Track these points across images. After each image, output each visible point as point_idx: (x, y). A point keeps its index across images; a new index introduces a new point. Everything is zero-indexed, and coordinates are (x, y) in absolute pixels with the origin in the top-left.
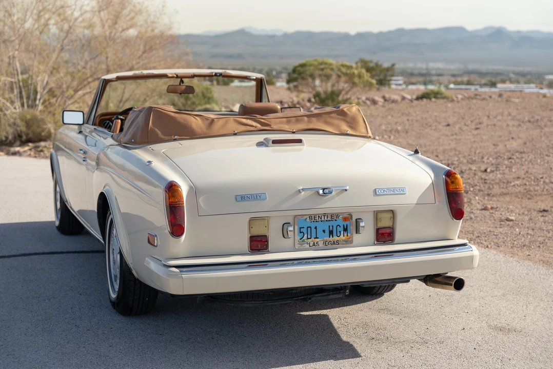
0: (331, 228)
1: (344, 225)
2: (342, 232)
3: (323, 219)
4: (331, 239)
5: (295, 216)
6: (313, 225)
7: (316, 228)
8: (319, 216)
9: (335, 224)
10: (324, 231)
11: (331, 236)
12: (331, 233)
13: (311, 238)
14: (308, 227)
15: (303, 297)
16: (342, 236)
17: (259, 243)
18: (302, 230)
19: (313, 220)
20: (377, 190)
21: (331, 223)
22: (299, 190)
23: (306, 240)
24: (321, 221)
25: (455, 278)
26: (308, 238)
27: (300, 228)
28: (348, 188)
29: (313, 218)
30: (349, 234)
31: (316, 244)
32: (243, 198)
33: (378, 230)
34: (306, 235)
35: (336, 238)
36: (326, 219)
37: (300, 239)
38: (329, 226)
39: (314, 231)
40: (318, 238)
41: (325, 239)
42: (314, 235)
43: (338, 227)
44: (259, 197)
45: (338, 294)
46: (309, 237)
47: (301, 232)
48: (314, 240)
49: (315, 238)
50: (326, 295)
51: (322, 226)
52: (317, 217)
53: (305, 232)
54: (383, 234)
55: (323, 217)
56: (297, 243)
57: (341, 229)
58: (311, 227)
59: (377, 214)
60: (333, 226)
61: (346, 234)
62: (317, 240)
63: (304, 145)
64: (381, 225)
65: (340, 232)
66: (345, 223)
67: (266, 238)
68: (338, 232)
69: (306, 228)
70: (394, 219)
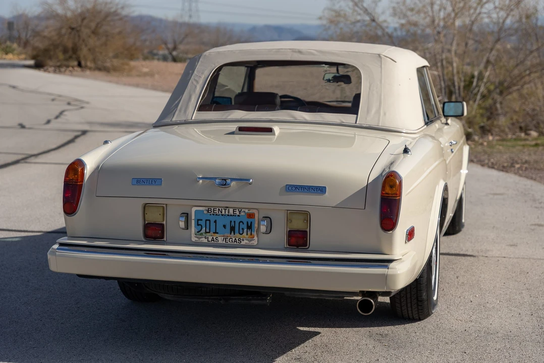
0: (233, 223)
1: (247, 222)
2: (245, 230)
3: (223, 213)
4: (232, 236)
5: (192, 207)
6: (212, 219)
7: (215, 222)
8: (219, 209)
9: (237, 220)
10: (224, 226)
11: (232, 233)
12: (232, 229)
13: (209, 232)
14: (206, 220)
16: (245, 234)
17: (153, 231)
18: (200, 222)
19: (212, 213)
20: (288, 186)
21: (233, 219)
22: (197, 178)
23: (204, 234)
24: (222, 215)
26: (206, 232)
27: (198, 220)
29: (212, 210)
30: (253, 233)
31: (215, 240)
32: (139, 181)
33: (290, 232)
34: (204, 229)
35: (238, 236)
36: (227, 213)
37: (198, 232)
38: (231, 222)
39: (213, 225)
40: (218, 233)
41: (226, 235)
42: (213, 229)
43: (241, 223)
44: (154, 182)
47: (198, 225)
48: (213, 234)
49: (214, 233)
51: (221, 221)
52: (217, 210)
53: (203, 225)
55: (223, 211)
56: (194, 235)
57: (245, 226)
58: (209, 220)
60: (235, 222)
61: (249, 233)
62: (217, 235)
65: (243, 229)
66: (250, 220)
67: (161, 226)
68: (241, 229)
69: (204, 221)
70: (308, 221)
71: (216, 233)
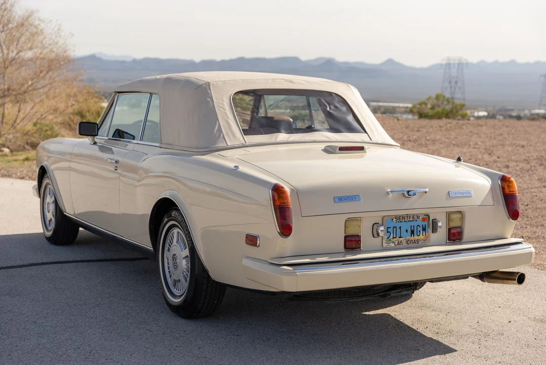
0: (412, 227)
1: (423, 225)
2: (421, 232)
3: (406, 220)
4: (412, 238)
5: (383, 217)
6: (398, 225)
7: (400, 228)
9: (415, 224)
10: (407, 231)
11: (412, 236)
12: (412, 232)
13: (396, 238)
14: (394, 227)
15: (382, 294)
16: (421, 235)
17: (352, 243)
18: (389, 230)
19: (398, 220)
20: (450, 192)
21: (412, 224)
22: (388, 192)
23: (392, 240)
25: (518, 273)
26: (394, 238)
27: (388, 228)
28: (427, 190)
29: (398, 218)
30: (427, 234)
31: (400, 243)
32: (341, 199)
33: (450, 230)
34: (392, 235)
35: (416, 237)
36: (408, 219)
37: (387, 238)
39: (398, 230)
41: (408, 238)
42: (398, 235)
43: (418, 227)
44: (354, 199)
45: (409, 290)
46: (395, 236)
47: (388, 232)
48: (398, 239)
49: (399, 237)
50: (399, 292)
51: (406, 226)
52: (402, 217)
53: (392, 232)
54: (454, 234)
55: (406, 218)
56: (384, 241)
57: (420, 229)
58: (396, 227)
59: (449, 214)
60: (414, 226)
61: (424, 234)
62: (401, 239)
63: (366, 152)
64: (452, 225)
65: (420, 231)
66: (424, 223)
67: (359, 236)
68: (418, 232)
69: (392, 228)
70: (462, 219)
71: (401, 237)
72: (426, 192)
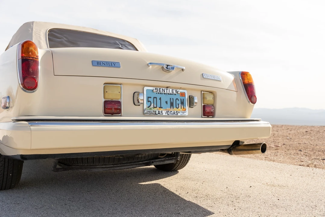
0: (172, 100)
1: (181, 99)
2: (180, 105)
3: (166, 92)
4: (172, 110)
5: (144, 87)
6: (158, 96)
7: (160, 99)
8: (163, 89)
9: (175, 97)
10: (166, 102)
11: (172, 108)
12: (172, 104)
13: (156, 107)
14: (154, 98)
15: (146, 162)
16: (180, 108)
18: (150, 99)
19: (158, 92)
20: (204, 74)
21: (172, 96)
22: (148, 64)
23: (152, 109)
24: (165, 94)
25: (261, 144)
26: (154, 107)
27: (148, 97)
28: (184, 68)
29: (158, 90)
30: (185, 107)
31: (160, 113)
32: (99, 64)
33: (204, 107)
34: (152, 104)
35: (175, 109)
36: (168, 92)
37: (148, 107)
38: (171, 99)
39: (159, 101)
40: (162, 108)
41: (168, 109)
42: (159, 105)
43: (177, 100)
44: (113, 65)
45: (171, 159)
46: (155, 106)
47: (148, 101)
48: (159, 109)
49: (159, 108)
51: (165, 98)
52: (162, 90)
53: (152, 102)
55: (166, 90)
57: (179, 102)
58: (156, 98)
60: (173, 99)
61: (182, 107)
64: (206, 102)
65: (178, 104)
66: (182, 98)
67: (119, 103)
68: (177, 104)
69: (152, 98)
70: (214, 98)
71: (161, 107)
72: (183, 70)
